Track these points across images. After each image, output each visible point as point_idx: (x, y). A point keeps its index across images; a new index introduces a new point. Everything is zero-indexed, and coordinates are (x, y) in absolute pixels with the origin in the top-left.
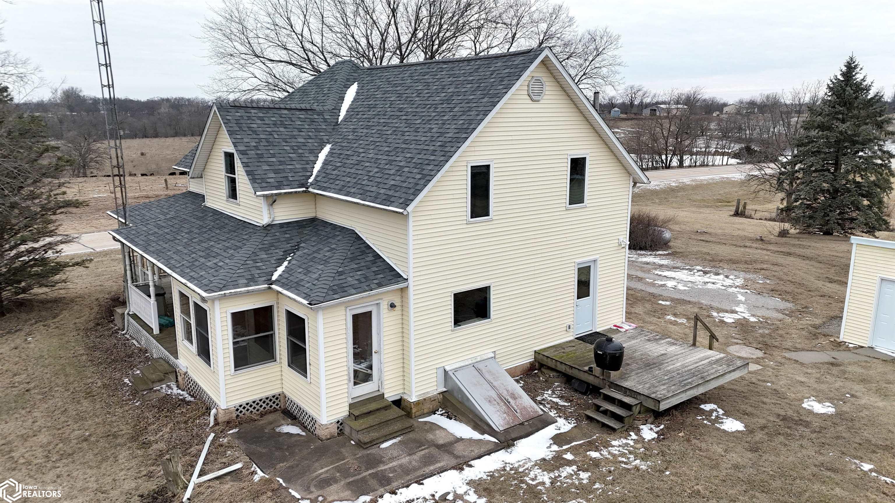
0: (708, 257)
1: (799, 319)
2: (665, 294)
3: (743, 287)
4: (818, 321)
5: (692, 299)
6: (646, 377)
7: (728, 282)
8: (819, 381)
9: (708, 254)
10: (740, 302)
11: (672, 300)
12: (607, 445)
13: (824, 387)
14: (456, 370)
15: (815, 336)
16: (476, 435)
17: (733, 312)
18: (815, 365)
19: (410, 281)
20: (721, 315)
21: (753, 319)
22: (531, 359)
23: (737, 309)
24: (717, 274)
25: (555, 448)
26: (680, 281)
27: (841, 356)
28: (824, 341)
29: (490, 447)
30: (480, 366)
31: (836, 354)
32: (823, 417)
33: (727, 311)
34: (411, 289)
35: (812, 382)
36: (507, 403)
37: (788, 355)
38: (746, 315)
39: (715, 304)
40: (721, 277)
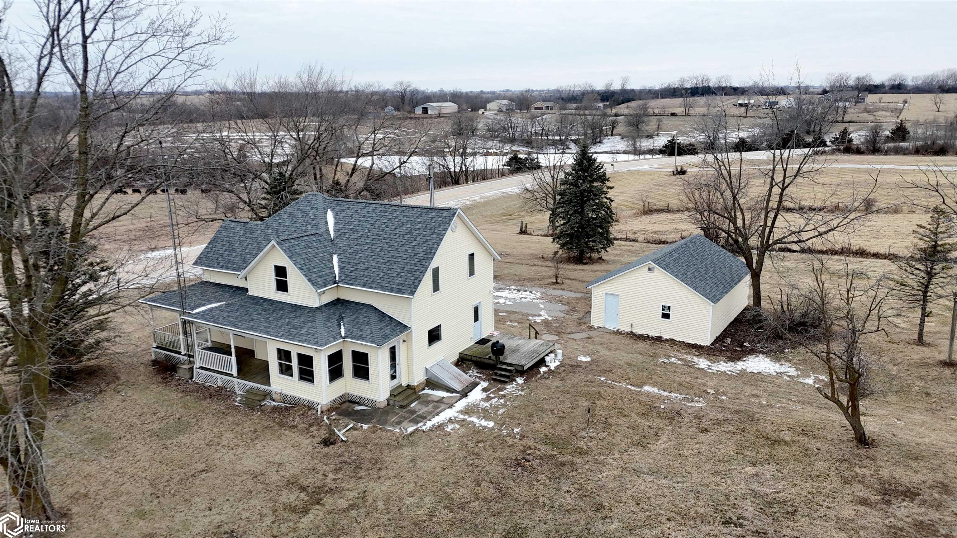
0: (516, 278)
1: (572, 315)
2: (501, 309)
3: (541, 298)
4: (581, 316)
5: (517, 311)
6: (515, 357)
7: (533, 296)
8: (584, 347)
9: (515, 275)
10: (541, 309)
11: (506, 312)
12: (506, 389)
13: (586, 349)
14: (431, 367)
15: (580, 324)
16: (449, 395)
17: (540, 315)
18: (581, 340)
19: (412, 328)
20: (534, 318)
21: (550, 319)
22: (457, 357)
23: (541, 313)
24: (525, 291)
25: (484, 393)
26: (506, 299)
27: (592, 333)
28: (584, 327)
29: (458, 398)
30: (440, 364)
31: (589, 333)
32: (587, 363)
33: (536, 316)
34: (413, 331)
35: (580, 348)
36: (458, 379)
37: (569, 336)
38: (546, 317)
39: (529, 312)
40: (528, 293)
